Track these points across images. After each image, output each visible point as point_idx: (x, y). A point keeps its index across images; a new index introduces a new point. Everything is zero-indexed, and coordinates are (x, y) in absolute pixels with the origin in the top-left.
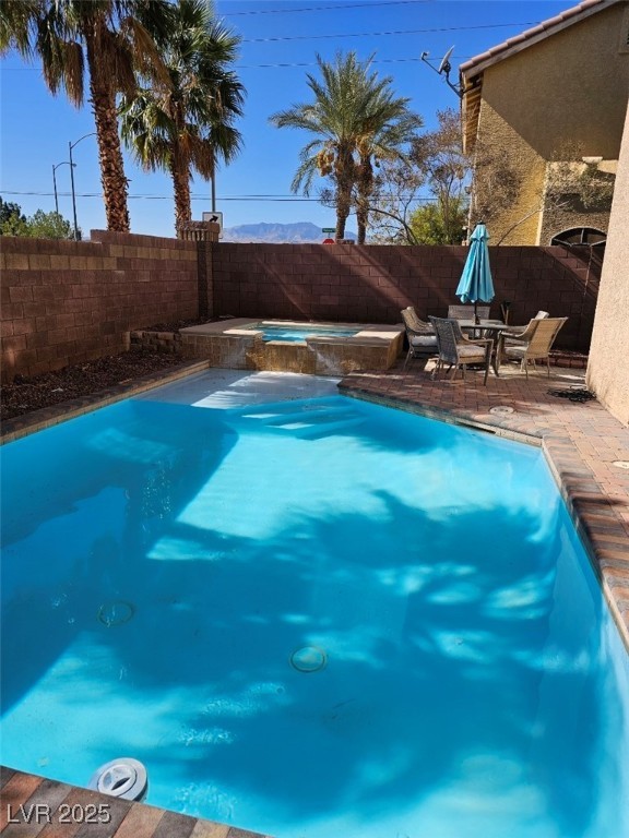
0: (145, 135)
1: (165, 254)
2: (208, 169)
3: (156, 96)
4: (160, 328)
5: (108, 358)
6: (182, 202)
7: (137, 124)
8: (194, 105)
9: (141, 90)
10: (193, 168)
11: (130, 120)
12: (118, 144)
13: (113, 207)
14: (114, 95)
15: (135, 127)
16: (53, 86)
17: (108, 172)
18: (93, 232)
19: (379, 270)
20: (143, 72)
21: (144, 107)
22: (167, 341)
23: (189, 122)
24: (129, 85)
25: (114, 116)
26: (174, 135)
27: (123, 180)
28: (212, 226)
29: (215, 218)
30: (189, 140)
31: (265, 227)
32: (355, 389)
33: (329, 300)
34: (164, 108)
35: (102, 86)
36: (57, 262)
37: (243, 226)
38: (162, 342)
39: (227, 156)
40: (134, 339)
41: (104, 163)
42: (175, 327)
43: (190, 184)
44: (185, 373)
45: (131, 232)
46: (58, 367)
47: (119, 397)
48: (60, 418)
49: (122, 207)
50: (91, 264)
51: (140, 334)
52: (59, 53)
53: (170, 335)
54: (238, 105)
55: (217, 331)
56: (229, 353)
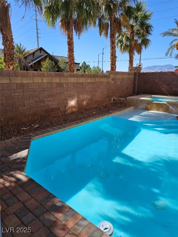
0: (122, 45)
1: (125, 76)
2: (139, 52)
3: (127, 33)
4: (121, 97)
5: (107, 105)
6: (131, 62)
7: (121, 41)
8: (137, 34)
9: (123, 32)
10: (135, 52)
11: (119, 40)
12: (115, 47)
13: (112, 64)
14: (115, 34)
15: (120, 42)
16: (100, 35)
17: (112, 55)
18: (107, 71)
20: (124, 27)
21: (123, 36)
22: (123, 101)
23: (135, 39)
24: (120, 31)
25: (115, 40)
26: (131, 43)
27: (116, 57)
28: (139, 68)
29: (140, 65)
30: (135, 43)
31: (155, 67)
33: (175, 89)
34: (129, 36)
35: (113, 32)
36: (97, 80)
37: (148, 67)
38: (121, 101)
39: (146, 47)
40: (114, 100)
41: (111, 53)
42: (125, 97)
43: (134, 56)
44: (127, 110)
45: (116, 71)
46: (95, 107)
47: (109, 115)
49: (115, 64)
50: (105, 80)
51: (116, 98)
52: (103, 26)
53: (124, 99)
54: (151, 32)
55: (138, 98)
56: (140, 105)
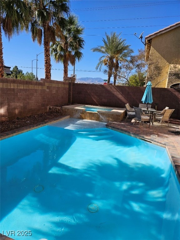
0: (57, 54)
1: (60, 85)
2: (73, 63)
3: (61, 43)
4: (57, 106)
5: (42, 113)
6: (66, 72)
7: (55, 50)
8: (71, 45)
9: (57, 41)
10: (69, 62)
11: (53, 49)
12: (50, 56)
13: (47, 72)
14: (50, 43)
15: (55, 51)
16: (34, 40)
17: (46, 63)
18: (41, 79)
19: (119, 92)
20: (58, 37)
21: (57, 46)
22: (59, 110)
23: (69, 50)
24: (54, 40)
25: (49, 48)
26: (65, 53)
27: (50, 65)
28: (73, 78)
29: (74, 76)
30: (69, 55)
31: (88, 79)
32: (111, 126)
33: (104, 100)
34: (63, 46)
35: (47, 40)
36: (31, 87)
37: (82, 78)
38: (57, 110)
39: (79, 59)
40: (50, 109)
41: (45, 61)
42: (61, 106)
43: (68, 67)
44: (63, 119)
45: (51, 79)
46: (29, 116)
47: (45, 125)
48: (28, 130)
49: (50, 72)
50: (40, 88)
51: (51, 107)
52: (36, 32)
53: (60, 108)
54: (83, 46)
55: (73, 107)
56: (75, 114)
